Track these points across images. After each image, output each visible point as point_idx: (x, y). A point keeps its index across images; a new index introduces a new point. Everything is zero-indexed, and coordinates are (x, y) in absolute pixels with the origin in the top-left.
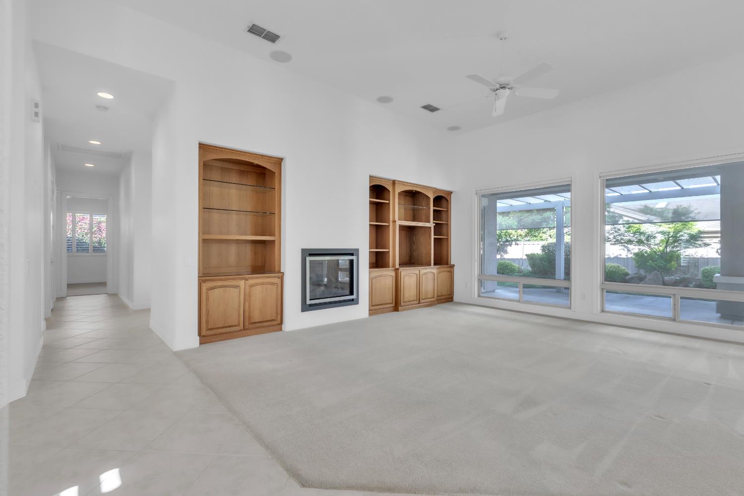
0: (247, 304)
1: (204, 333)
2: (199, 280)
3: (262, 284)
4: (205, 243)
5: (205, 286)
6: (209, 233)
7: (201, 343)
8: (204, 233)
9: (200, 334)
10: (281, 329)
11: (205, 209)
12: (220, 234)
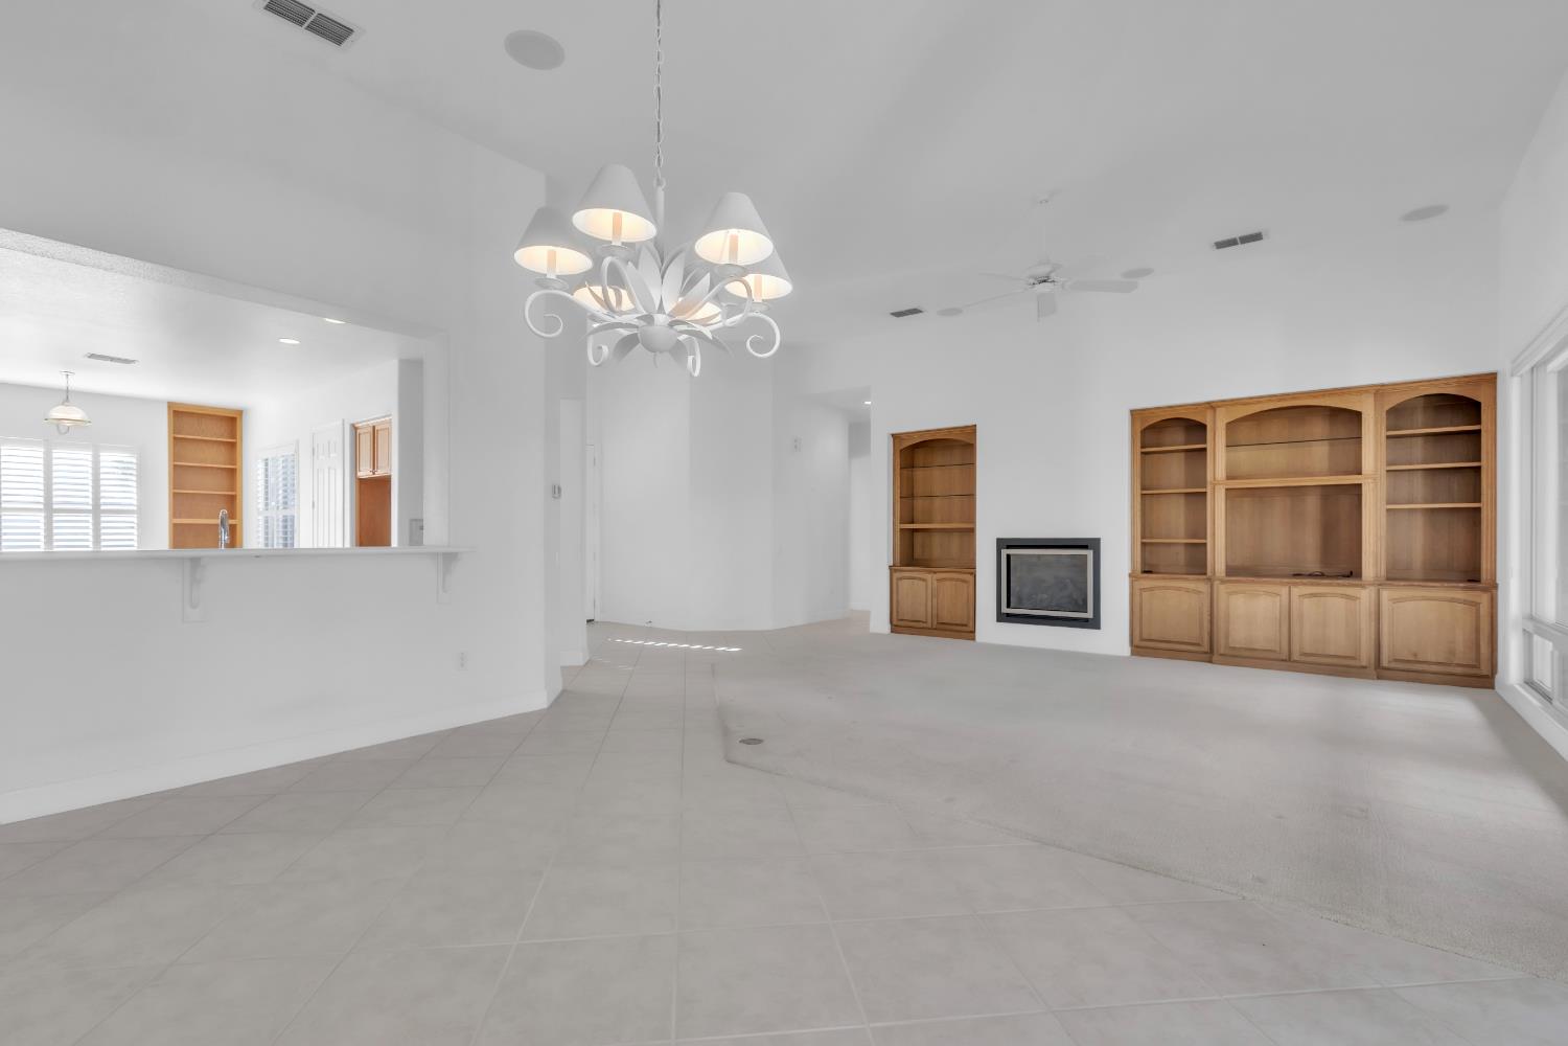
0: (935, 600)
3: (952, 579)
5: (896, 575)
9: (891, 622)
10: (974, 639)
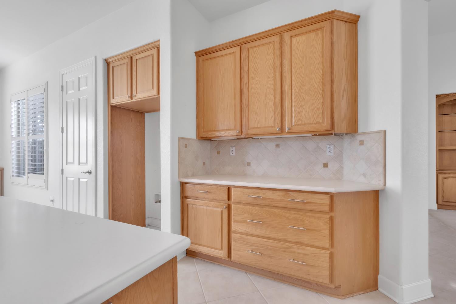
1: (440, 202)
2: (436, 172)
4: (440, 151)
5: (441, 176)
6: (442, 146)
7: (438, 208)
8: (439, 146)
9: (437, 203)
11: (440, 131)
12: (451, 145)
